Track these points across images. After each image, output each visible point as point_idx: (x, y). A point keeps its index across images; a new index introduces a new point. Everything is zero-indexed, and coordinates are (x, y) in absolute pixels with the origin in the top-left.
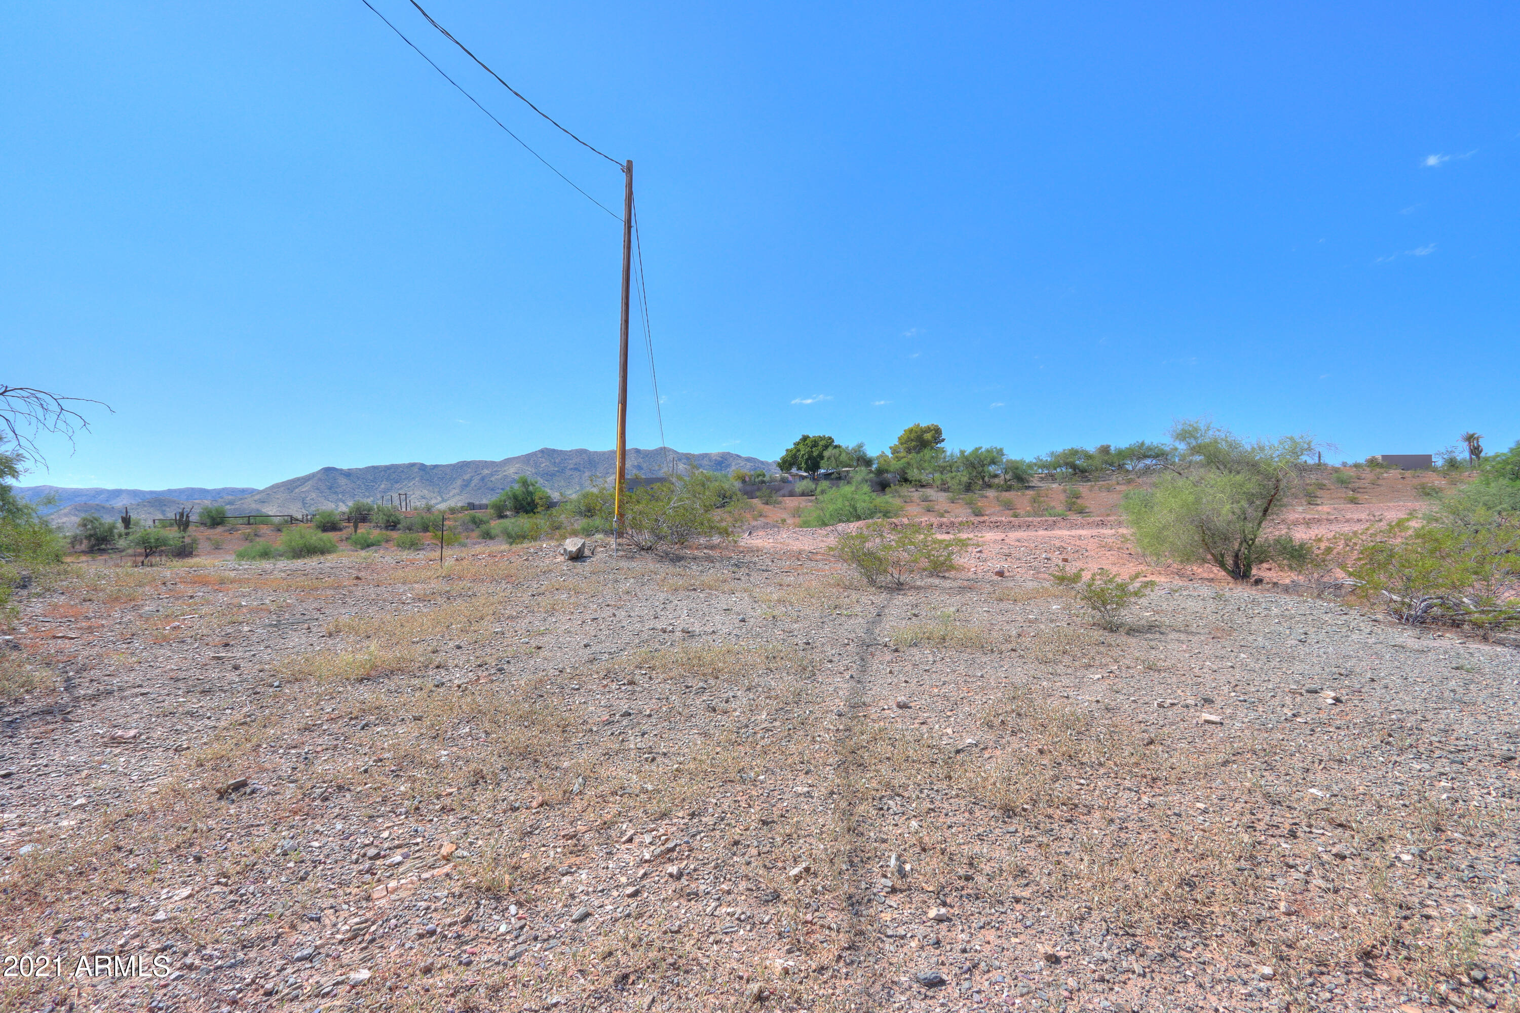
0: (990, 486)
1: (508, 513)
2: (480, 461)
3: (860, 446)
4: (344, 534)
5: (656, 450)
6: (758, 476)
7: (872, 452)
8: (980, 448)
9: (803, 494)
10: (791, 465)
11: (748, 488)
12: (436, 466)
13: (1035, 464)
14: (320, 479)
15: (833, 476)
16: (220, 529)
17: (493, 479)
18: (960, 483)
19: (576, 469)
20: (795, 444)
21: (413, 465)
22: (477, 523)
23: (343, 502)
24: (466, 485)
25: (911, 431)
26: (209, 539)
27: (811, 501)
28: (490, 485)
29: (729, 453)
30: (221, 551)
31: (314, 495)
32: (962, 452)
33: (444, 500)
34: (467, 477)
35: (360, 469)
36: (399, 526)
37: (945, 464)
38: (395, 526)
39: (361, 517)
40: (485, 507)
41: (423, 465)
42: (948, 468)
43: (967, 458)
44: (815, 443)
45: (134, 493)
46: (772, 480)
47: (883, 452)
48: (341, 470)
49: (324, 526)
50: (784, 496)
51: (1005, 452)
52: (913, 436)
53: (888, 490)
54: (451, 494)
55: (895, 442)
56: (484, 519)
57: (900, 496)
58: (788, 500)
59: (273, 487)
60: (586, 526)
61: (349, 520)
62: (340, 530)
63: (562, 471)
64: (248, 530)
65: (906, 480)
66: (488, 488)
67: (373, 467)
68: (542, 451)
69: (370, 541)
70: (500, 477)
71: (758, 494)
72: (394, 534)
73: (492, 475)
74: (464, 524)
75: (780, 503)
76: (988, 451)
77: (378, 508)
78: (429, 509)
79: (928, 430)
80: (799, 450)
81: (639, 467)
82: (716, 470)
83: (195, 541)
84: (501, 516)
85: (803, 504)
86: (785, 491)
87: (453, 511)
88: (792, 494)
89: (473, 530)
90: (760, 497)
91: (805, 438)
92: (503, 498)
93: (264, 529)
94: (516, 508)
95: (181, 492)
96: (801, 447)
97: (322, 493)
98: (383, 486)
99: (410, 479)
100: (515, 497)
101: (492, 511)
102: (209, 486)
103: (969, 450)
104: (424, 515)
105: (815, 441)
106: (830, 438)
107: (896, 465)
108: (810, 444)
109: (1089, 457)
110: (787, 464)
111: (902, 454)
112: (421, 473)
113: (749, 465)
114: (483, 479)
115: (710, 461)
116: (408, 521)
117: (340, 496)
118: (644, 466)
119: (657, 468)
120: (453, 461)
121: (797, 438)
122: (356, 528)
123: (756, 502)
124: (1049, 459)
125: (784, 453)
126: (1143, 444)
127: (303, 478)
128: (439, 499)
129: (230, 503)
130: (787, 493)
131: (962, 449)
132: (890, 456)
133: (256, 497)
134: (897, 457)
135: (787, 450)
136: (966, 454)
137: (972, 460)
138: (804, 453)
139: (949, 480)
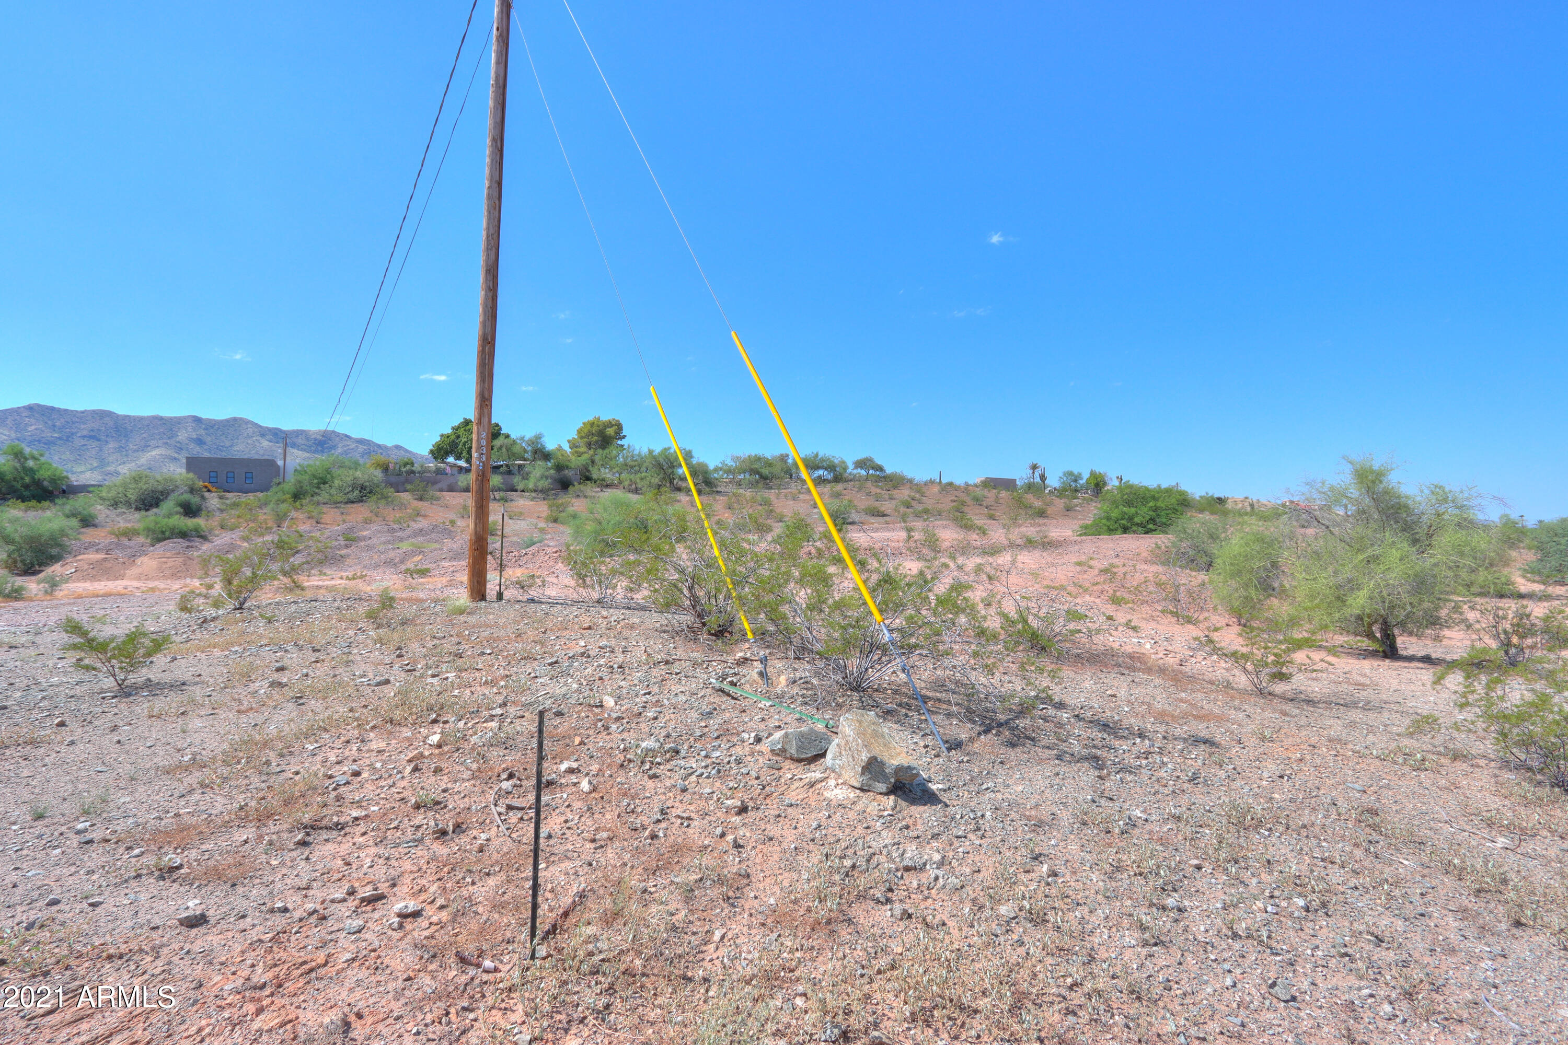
0: (679, 490)
3: (539, 437)
5: (227, 421)
6: (406, 464)
7: (550, 445)
10: (447, 454)
11: (393, 479)
13: (721, 469)
15: (502, 470)
18: (650, 486)
19: (92, 438)
20: (453, 428)
25: (592, 424)
32: (651, 452)
37: (633, 464)
42: (637, 468)
43: (654, 458)
46: (424, 470)
47: (560, 446)
50: (441, 490)
51: (694, 454)
52: (594, 430)
53: (571, 489)
55: (573, 435)
57: (585, 497)
58: (448, 496)
60: (152, 526)
63: (68, 439)
65: (588, 479)
68: (30, 408)
71: (409, 487)
75: (438, 499)
79: (610, 424)
80: (458, 437)
81: (200, 442)
82: (315, 452)
86: (443, 485)
88: (451, 489)
90: (412, 491)
91: (467, 423)
96: (461, 432)
103: (657, 449)
106: (498, 425)
107: (576, 462)
109: (769, 464)
110: (440, 452)
111: (583, 449)
115: (308, 439)
118: (208, 439)
119: (228, 444)
121: (457, 421)
123: (405, 497)
124: (732, 464)
125: (438, 439)
126: (817, 455)
130: (445, 487)
131: (651, 448)
132: (569, 450)
134: (576, 452)
135: (442, 436)
136: (654, 454)
137: (661, 460)
138: (463, 440)
139: (638, 481)
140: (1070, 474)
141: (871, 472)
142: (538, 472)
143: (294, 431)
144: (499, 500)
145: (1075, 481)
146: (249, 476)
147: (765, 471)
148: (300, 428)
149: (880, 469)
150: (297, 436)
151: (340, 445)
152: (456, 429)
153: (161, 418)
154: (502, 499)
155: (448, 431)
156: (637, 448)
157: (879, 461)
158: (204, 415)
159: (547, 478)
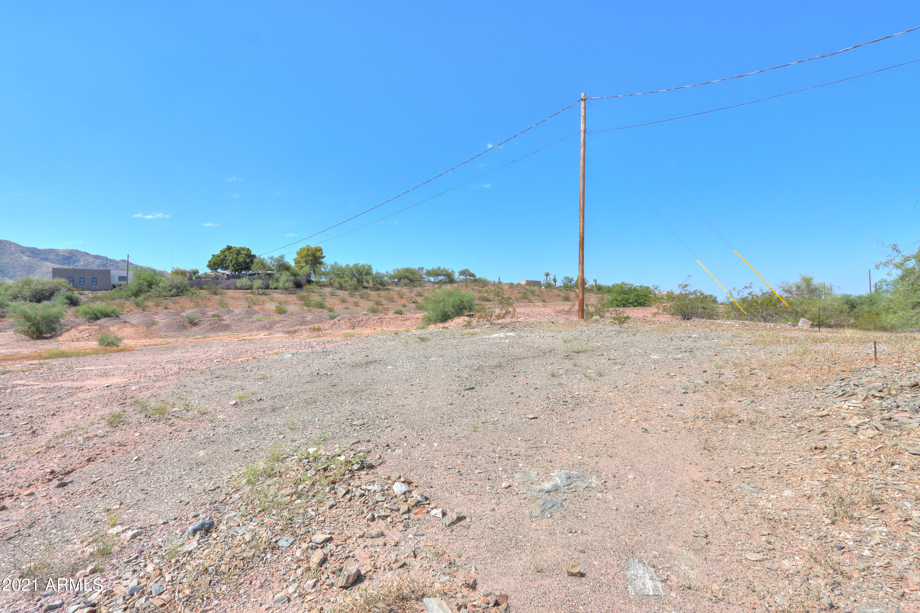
0: (366, 288)
3: (282, 257)
7: (287, 262)
8: (358, 264)
9: (241, 288)
10: (219, 266)
18: (351, 286)
20: (220, 251)
25: (306, 249)
29: (77, 251)
32: (347, 266)
42: (341, 275)
43: (350, 269)
47: (291, 263)
51: (373, 267)
52: (308, 253)
53: (303, 287)
55: (296, 256)
65: (311, 282)
71: (205, 286)
76: (363, 266)
79: (317, 250)
86: (223, 285)
88: (230, 288)
91: (230, 248)
96: (227, 253)
103: (351, 264)
105: (239, 251)
107: (301, 272)
108: (234, 252)
109: (413, 273)
111: (303, 265)
121: (223, 247)
124: (392, 273)
125: (212, 258)
126: (440, 268)
130: (224, 287)
132: (295, 265)
134: (300, 266)
135: (213, 255)
136: (349, 267)
137: (354, 271)
138: (230, 258)
139: (343, 282)
140: (568, 278)
141: (468, 277)
142: (284, 277)
143: (47, 250)
144: (261, 294)
145: (570, 282)
146: (94, 280)
147: (411, 277)
148: (51, 248)
149: (473, 275)
150: (49, 253)
151: (82, 260)
152: (223, 252)
154: (264, 294)
155: (217, 252)
156: (340, 263)
157: (472, 271)
159: (290, 281)
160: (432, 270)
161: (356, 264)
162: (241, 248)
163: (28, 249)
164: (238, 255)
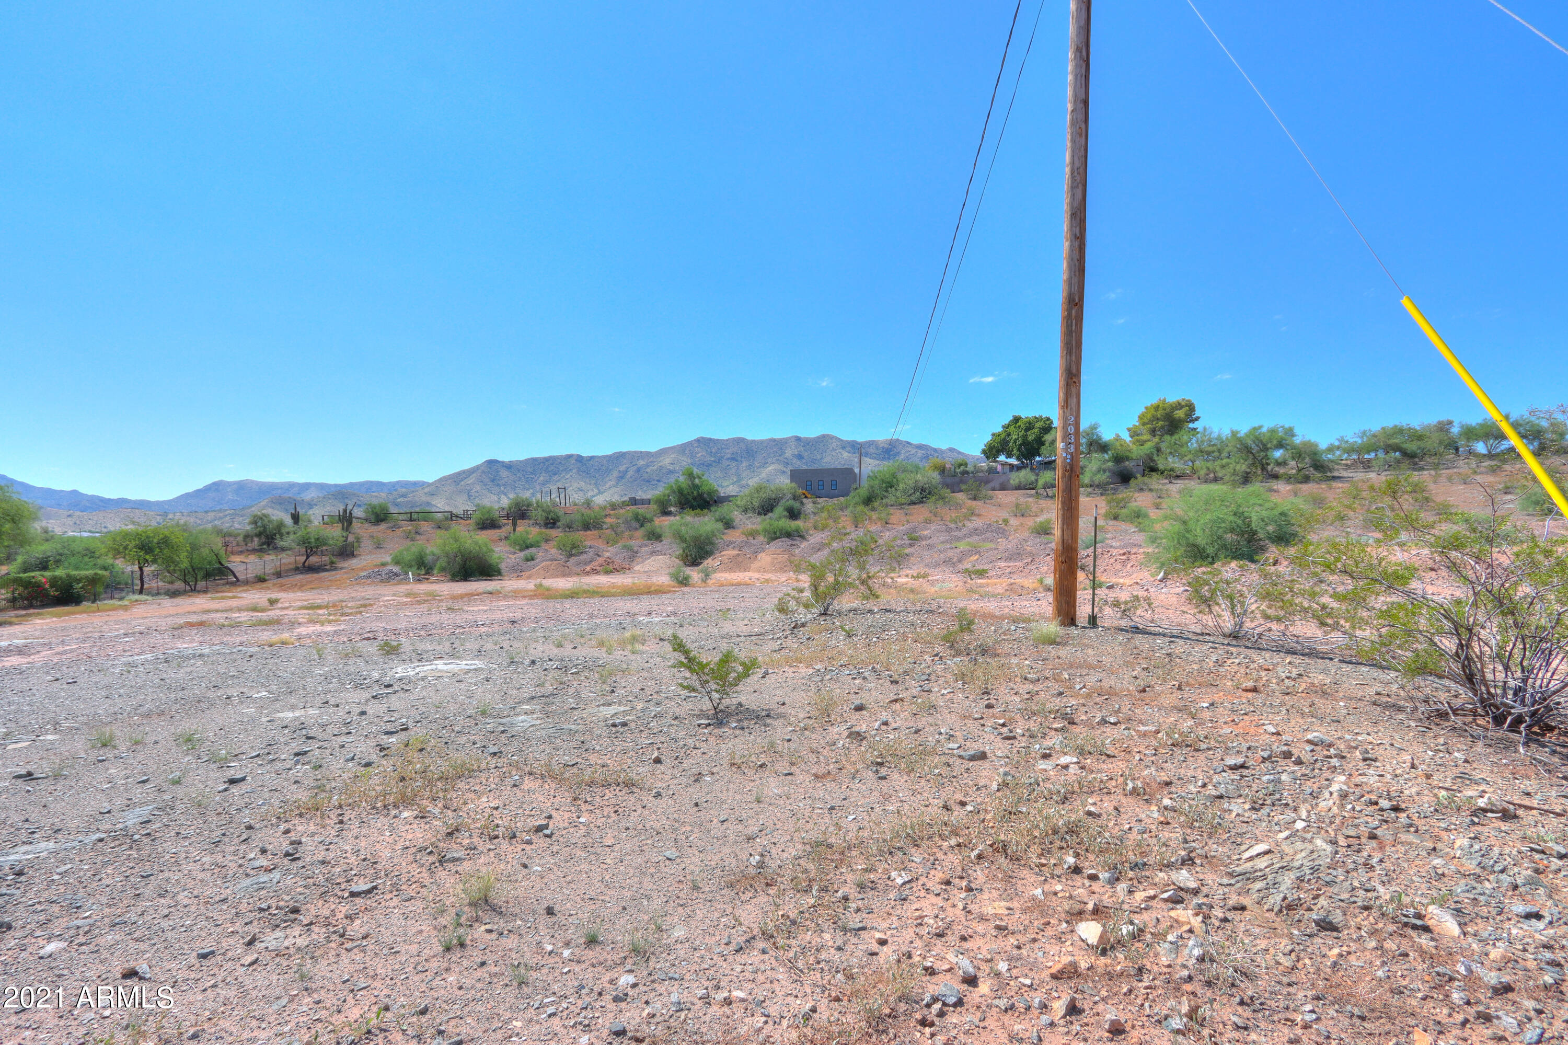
0: (1276, 477)
1: (672, 509)
2: (635, 452)
3: (1094, 427)
4: (502, 532)
5: (818, 437)
6: (960, 465)
7: (1107, 435)
8: (1260, 427)
9: (1019, 488)
10: (999, 452)
11: (949, 480)
12: (592, 458)
13: (1338, 448)
14: (483, 472)
15: (1054, 465)
16: (383, 526)
17: (648, 470)
18: (1235, 473)
19: (733, 459)
20: (1003, 427)
21: (570, 456)
22: (641, 521)
23: (505, 494)
24: (621, 477)
25: (1157, 408)
26: (372, 537)
27: (1031, 496)
28: (646, 476)
29: (898, 440)
30: (382, 550)
31: (478, 488)
32: (1234, 434)
33: (600, 493)
34: (622, 468)
35: (520, 462)
36: (559, 524)
37: (1210, 449)
38: (554, 524)
39: (520, 513)
40: (648, 502)
41: (579, 456)
42: (1216, 454)
43: (1240, 440)
44: (1030, 425)
45: (321, 486)
46: (977, 470)
47: (1118, 435)
48: (503, 462)
49: (483, 524)
50: (994, 489)
51: (1296, 431)
52: (1159, 414)
53: (1132, 482)
54: (607, 486)
55: (1134, 421)
56: (648, 516)
57: (1151, 490)
58: (1001, 496)
59: (441, 480)
60: (768, 527)
61: (508, 516)
62: (499, 527)
63: (719, 461)
64: (409, 527)
65: (1153, 469)
66: (644, 480)
67: (532, 459)
69: (528, 542)
70: (655, 468)
71: (963, 487)
72: (553, 533)
73: (647, 466)
74: (626, 522)
75: (991, 498)
76: (1273, 431)
77: (537, 503)
78: (588, 504)
79: (1179, 406)
80: (1009, 435)
81: (800, 457)
82: (883, 459)
83: (358, 540)
84: (666, 513)
85: (1022, 500)
86: (996, 483)
87: (614, 506)
88: (1003, 488)
89: (636, 529)
90: (966, 491)
91: (1016, 420)
92: (667, 492)
93: (425, 527)
94: (680, 503)
95: (361, 484)
96: (1011, 429)
97: (485, 485)
98: (542, 478)
99: (567, 470)
100: (680, 492)
101: (655, 507)
102: (385, 479)
103: (1243, 429)
104: (583, 510)
105: (1030, 423)
106: (1048, 419)
107: (1137, 452)
108: (1023, 426)
110: (992, 451)
111: (1145, 437)
112: (579, 464)
113: (920, 453)
114: (638, 470)
115: (877, 448)
116: (568, 518)
117: (502, 489)
118: (805, 454)
119: (819, 457)
120: (609, 452)
121: (1007, 419)
122: (515, 525)
123: (960, 496)
124: (1359, 440)
125: (990, 437)
127: (468, 470)
128: (596, 491)
129: (403, 496)
130: (997, 486)
131: (1234, 428)
132: (1128, 439)
133: (426, 490)
134: (1138, 441)
135: (993, 435)
136: (1239, 435)
137: (1249, 442)
138: (1016, 436)
139: (1218, 469)
142: (1095, 465)
144: (1052, 498)
146: (834, 483)
147: (1411, 447)
151: (903, 451)
152: (1006, 427)
153: (774, 440)
154: (1054, 496)
155: (999, 429)
156: (1216, 430)
158: (804, 434)
159: (1104, 471)
160: (1481, 425)
161: (1255, 429)
162: (1036, 418)
163: (848, 442)
164: (1027, 429)
